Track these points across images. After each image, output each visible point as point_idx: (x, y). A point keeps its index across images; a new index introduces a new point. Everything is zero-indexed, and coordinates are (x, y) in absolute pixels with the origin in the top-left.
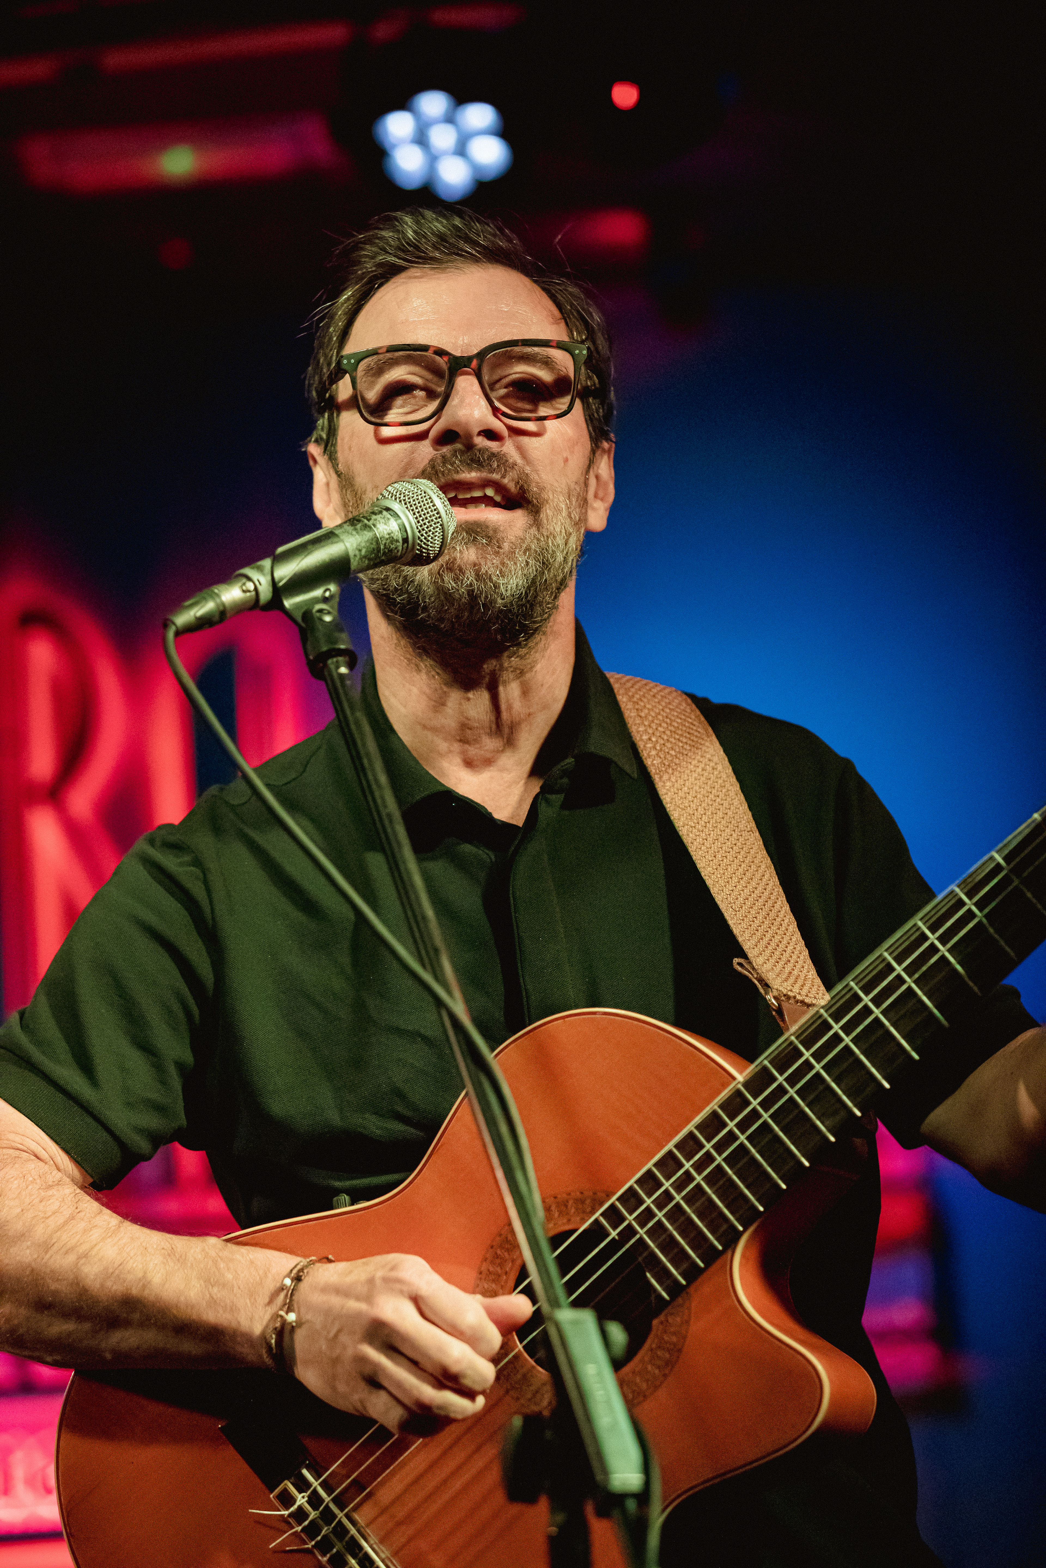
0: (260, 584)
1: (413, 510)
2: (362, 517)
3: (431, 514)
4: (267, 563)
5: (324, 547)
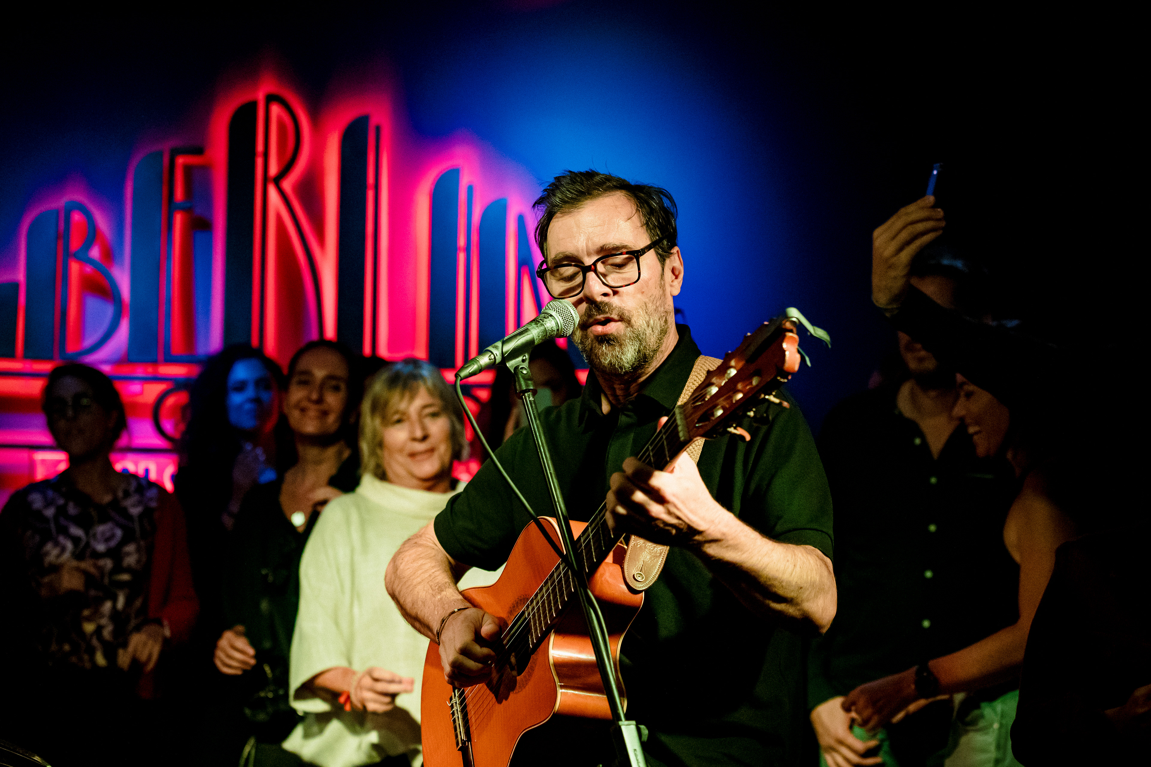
0: (497, 356)
1: (562, 317)
2: (540, 320)
3: (570, 318)
4: (499, 344)
5: (524, 337)
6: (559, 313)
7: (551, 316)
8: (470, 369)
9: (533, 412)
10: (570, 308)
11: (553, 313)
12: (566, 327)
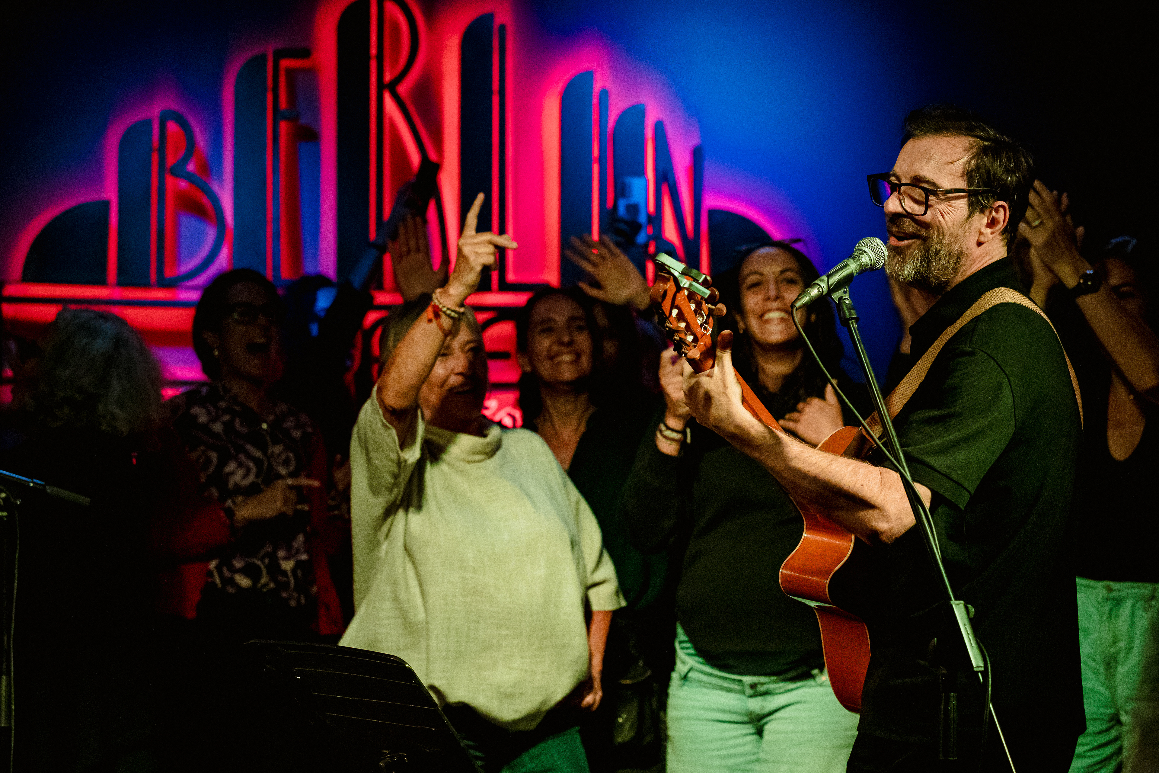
0: (824, 288)
1: (874, 253)
2: (856, 256)
4: (825, 278)
5: (845, 271)
6: (872, 250)
7: (865, 252)
8: (803, 300)
9: (857, 337)
10: (880, 245)
11: (866, 249)
12: (878, 261)
